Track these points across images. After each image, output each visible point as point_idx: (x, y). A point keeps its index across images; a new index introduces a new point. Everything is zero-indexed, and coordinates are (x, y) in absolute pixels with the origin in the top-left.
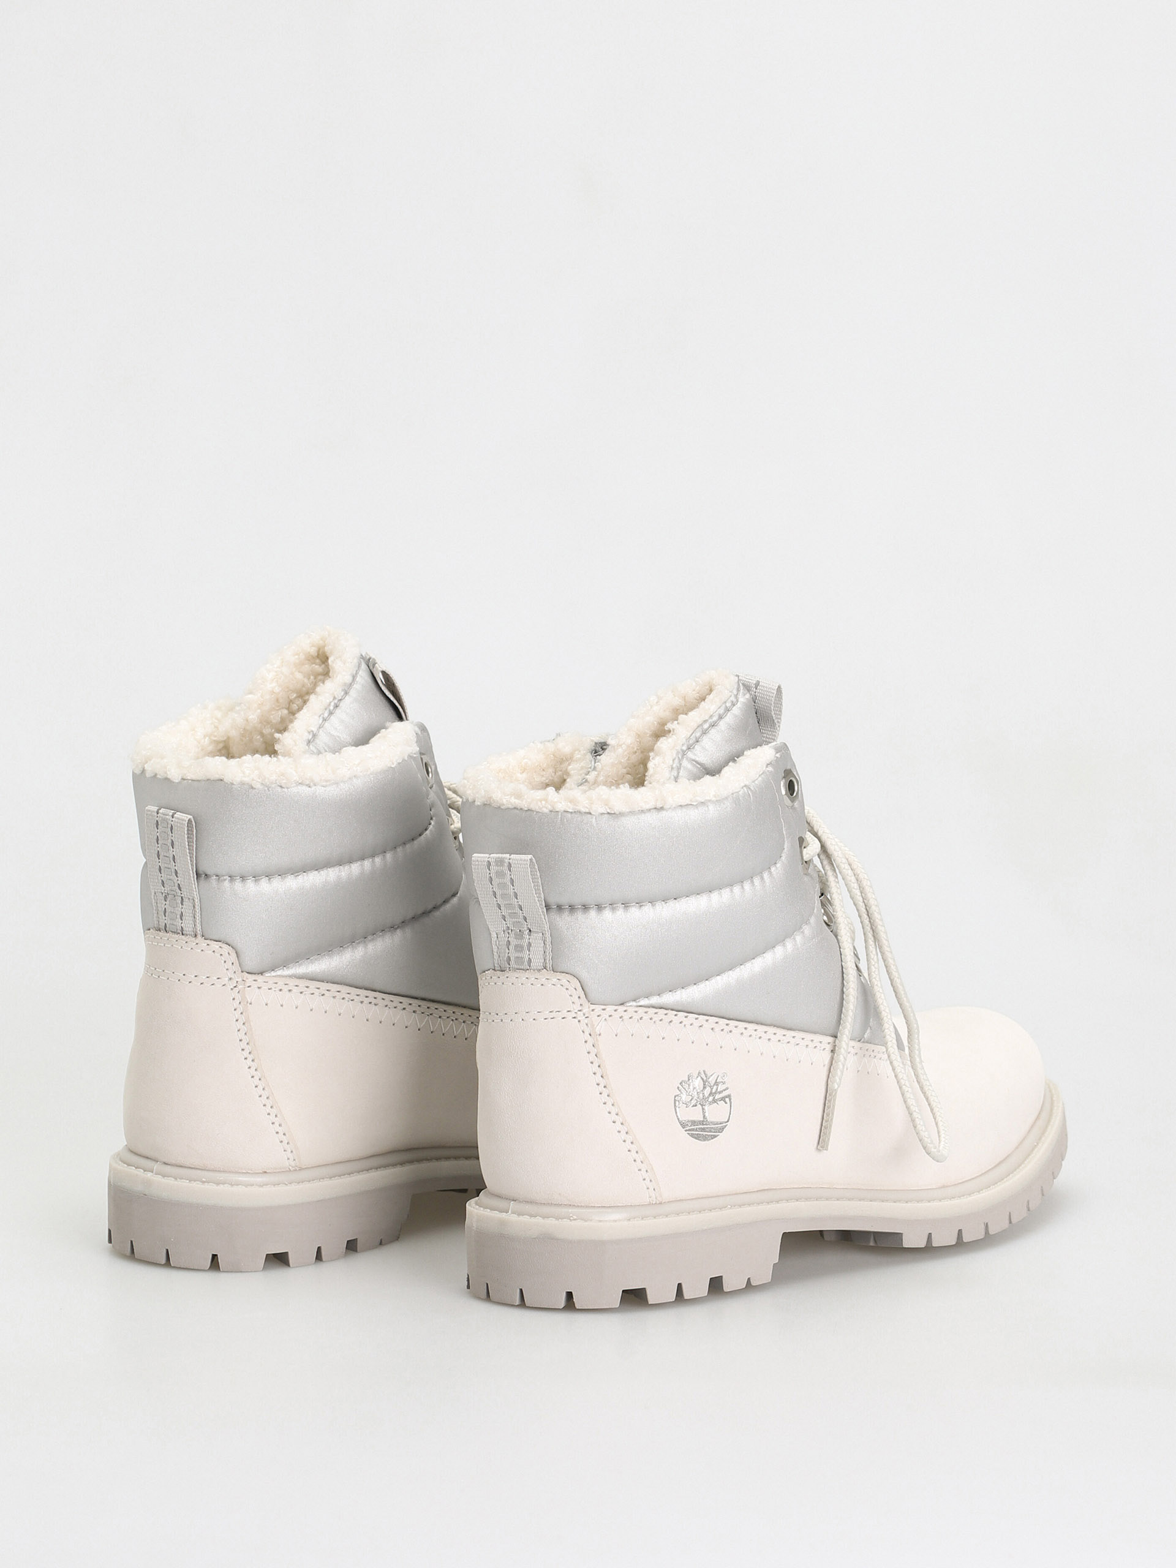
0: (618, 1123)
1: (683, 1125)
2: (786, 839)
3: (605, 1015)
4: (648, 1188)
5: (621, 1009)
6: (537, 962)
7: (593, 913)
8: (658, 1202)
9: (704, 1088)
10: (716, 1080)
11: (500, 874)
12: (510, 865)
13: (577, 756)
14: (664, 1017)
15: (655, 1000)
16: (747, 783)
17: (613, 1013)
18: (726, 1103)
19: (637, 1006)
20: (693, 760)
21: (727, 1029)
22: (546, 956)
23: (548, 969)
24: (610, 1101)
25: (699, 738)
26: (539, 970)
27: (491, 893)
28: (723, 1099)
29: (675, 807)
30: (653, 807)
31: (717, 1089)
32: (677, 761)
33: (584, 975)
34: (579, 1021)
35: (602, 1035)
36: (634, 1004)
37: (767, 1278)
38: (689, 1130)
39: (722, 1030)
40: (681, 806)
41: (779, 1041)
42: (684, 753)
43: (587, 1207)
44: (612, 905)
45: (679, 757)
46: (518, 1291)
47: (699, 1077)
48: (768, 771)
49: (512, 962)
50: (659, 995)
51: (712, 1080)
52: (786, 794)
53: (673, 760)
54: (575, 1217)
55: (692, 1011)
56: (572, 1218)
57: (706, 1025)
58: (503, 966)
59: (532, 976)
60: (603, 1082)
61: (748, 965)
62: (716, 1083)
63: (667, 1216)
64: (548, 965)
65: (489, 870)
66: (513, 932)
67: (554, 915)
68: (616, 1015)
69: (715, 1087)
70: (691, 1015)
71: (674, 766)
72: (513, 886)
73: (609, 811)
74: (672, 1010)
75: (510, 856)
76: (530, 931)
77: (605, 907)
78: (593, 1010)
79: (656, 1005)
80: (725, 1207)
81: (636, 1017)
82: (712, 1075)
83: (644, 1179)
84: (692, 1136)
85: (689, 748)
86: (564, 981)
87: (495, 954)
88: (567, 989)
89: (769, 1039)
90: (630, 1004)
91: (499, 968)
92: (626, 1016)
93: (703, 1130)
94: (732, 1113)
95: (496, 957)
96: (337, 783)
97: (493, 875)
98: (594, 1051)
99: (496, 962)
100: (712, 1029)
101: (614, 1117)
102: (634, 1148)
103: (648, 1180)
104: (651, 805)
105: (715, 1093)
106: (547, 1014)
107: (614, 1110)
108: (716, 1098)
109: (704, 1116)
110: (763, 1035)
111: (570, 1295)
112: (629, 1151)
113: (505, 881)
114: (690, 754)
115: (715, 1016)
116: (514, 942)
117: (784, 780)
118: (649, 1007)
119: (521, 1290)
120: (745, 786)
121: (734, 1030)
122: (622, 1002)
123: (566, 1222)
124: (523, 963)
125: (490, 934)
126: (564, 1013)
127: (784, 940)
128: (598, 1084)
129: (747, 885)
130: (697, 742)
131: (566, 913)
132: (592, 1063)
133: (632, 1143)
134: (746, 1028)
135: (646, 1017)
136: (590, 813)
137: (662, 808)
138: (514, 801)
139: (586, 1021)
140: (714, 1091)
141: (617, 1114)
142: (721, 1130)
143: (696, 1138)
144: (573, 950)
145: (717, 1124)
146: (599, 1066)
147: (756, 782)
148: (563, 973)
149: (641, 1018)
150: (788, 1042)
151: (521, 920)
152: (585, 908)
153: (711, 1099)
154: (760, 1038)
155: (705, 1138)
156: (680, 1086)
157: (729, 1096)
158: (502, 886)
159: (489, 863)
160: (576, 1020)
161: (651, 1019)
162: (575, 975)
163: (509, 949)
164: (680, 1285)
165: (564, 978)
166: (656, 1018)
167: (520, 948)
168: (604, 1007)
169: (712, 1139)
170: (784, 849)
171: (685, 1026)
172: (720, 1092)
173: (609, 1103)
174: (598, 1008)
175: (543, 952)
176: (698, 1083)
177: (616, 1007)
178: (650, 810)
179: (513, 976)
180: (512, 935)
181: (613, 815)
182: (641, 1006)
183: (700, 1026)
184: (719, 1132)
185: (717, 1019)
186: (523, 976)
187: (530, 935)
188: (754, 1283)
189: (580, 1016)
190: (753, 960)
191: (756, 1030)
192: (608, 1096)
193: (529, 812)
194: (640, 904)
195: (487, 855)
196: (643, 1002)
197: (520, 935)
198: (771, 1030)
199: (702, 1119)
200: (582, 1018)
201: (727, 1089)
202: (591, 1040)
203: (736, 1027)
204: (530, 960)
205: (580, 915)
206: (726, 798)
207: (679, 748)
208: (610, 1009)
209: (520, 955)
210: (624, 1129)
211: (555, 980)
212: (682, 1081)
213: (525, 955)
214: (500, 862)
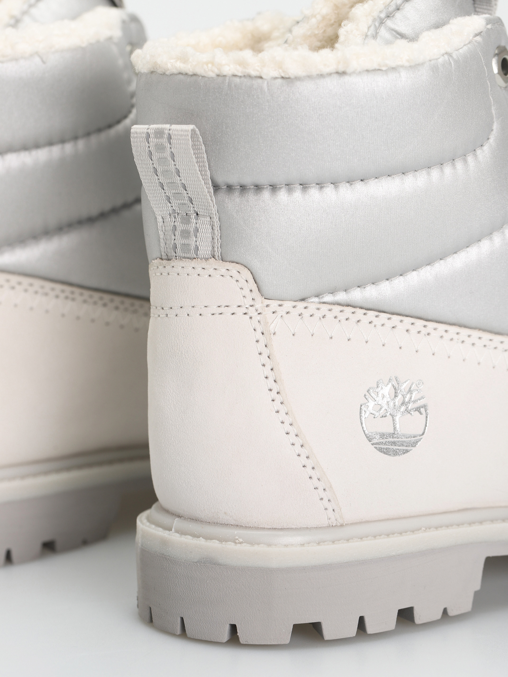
0: (292, 435)
1: (370, 439)
2: (495, 119)
3: (281, 311)
4: (326, 509)
5: (301, 305)
6: (205, 250)
7: (266, 194)
8: (339, 524)
9: (396, 396)
10: (410, 388)
11: (160, 148)
12: (170, 137)
13: (276, 34)
14: (351, 316)
15: (341, 297)
16: (449, 50)
17: (291, 310)
18: (421, 413)
19: (320, 303)
20: (393, 30)
21: (424, 331)
22: (214, 243)
23: (217, 258)
24: (283, 409)
25: (400, 5)
26: (207, 259)
27: (152, 170)
28: (418, 409)
29: (360, 72)
30: (335, 71)
31: (411, 398)
32: (372, 28)
33: (256, 265)
34: (251, 318)
35: (277, 333)
36: (316, 300)
37: (467, 606)
38: (377, 444)
39: (419, 332)
40: (368, 71)
41: (485, 346)
42: (382, 22)
43: (257, 528)
44: (289, 186)
45: (375, 25)
46: (179, 620)
47: (390, 384)
48: (476, 41)
49: (178, 250)
50: (345, 291)
51: (404, 387)
52: (498, 73)
53: (369, 28)
54: (241, 540)
55: (383, 309)
56: (237, 541)
57: (400, 326)
58: (169, 255)
59: (198, 264)
60: (276, 388)
61: (450, 260)
62: (410, 391)
63: (348, 540)
64: (216, 254)
65: (148, 143)
66: (180, 216)
67: (222, 195)
68: (295, 312)
69: (408, 396)
70: (382, 315)
71: (369, 33)
72: (174, 161)
73: (283, 75)
74: (361, 308)
75: (171, 126)
76: (197, 214)
77: (280, 188)
78: (267, 306)
79: (342, 302)
80: (419, 530)
81: (318, 314)
82: (405, 382)
83: (322, 499)
84: (380, 450)
85: (388, 16)
86: (234, 273)
87: (162, 241)
88: (237, 281)
89: (473, 344)
90: (312, 300)
91: (166, 257)
92: (306, 314)
93: (394, 443)
94: (427, 425)
95: (162, 245)
96: (16, 59)
97: (152, 149)
98: (266, 352)
99: (163, 250)
100: (407, 331)
101: (287, 427)
102: (309, 463)
103: (326, 500)
104: (332, 69)
105: (409, 402)
106: (214, 309)
107: (288, 420)
108: (409, 408)
109: (395, 428)
110: (466, 339)
111: (233, 628)
112: (304, 466)
113: (165, 155)
114: (389, 23)
115: (412, 317)
116: (180, 227)
117: (496, 58)
118: (334, 304)
119: (182, 619)
120: (446, 53)
121: (433, 333)
122: (303, 297)
123: (230, 546)
124: (189, 250)
125: (156, 218)
126: (233, 309)
127: (491, 234)
128: (270, 390)
129: (448, 170)
130: (398, 9)
131: (237, 194)
132: (264, 365)
133: (308, 457)
134: (446, 331)
135: (330, 316)
136: (261, 78)
137: (344, 73)
138: (180, 66)
139: (259, 317)
140: (407, 400)
141: (291, 425)
142: (414, 444)
143: (384, 453)
144: (244, 236)
145: (410, 437)
146: (272, 369)
147: (461, 51)
148: (232, 262)
149: (324, 317)
150: (495, 348)
151: (187, 201)
152: (258, 188)
153: (403, 408)
154: (463, 342)
155: (396, 453)
156: (367, 394)
157: (425, 406)
158: (162, 160)
159: (148, 135)
160: (247, 317)
161: (335, 317)
162: (246, 265)
163: (175, 235)
164: (362, 619)
165: (234, 268)
166: (342, 317)
167: (186, 234)
168: (280, 302)
169: (404, 453)
170: (492, 130)
171: (375, 326)
172: (415, 402)
173: (282, 412)
174: (274, 304)
175: (211, 239)
176: (387, 390)
177: (294, 303)
178: (330, 74)
179: (178, 264)
180: (179, 219)
181: (288, 80)
182: (324, 303)
183: (393, 327)
184: (412, 446)
185: (413, 320)
186: (189, 264)
187: (197, 219)
188: (451, 613)
189: (251, 311)
190: (455, 255)
191: (458, 333)
192: (282, 403)
193: (194, 77)
194: (320, 185)
195: (147, 126)
196: (328, 298)
197: (186, 219)
198: (476, 334)
199: (392, 431)
200: (254, 314)
201: (423, 398)
202: (263, 340)
203: (435, 329)
204: (197, 248)
205: (251, 197)
206: (423, 64)
207: (375, 14)
208: (288, 305)
209: (186, 242)
210: (299, 442)
211: (223, 271)
212: (370, 388)
213: (192, 241)
214: (159, 133)
